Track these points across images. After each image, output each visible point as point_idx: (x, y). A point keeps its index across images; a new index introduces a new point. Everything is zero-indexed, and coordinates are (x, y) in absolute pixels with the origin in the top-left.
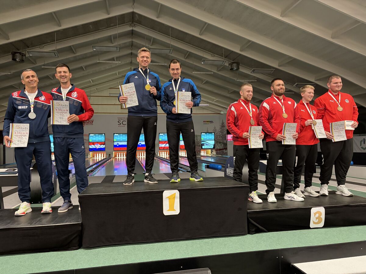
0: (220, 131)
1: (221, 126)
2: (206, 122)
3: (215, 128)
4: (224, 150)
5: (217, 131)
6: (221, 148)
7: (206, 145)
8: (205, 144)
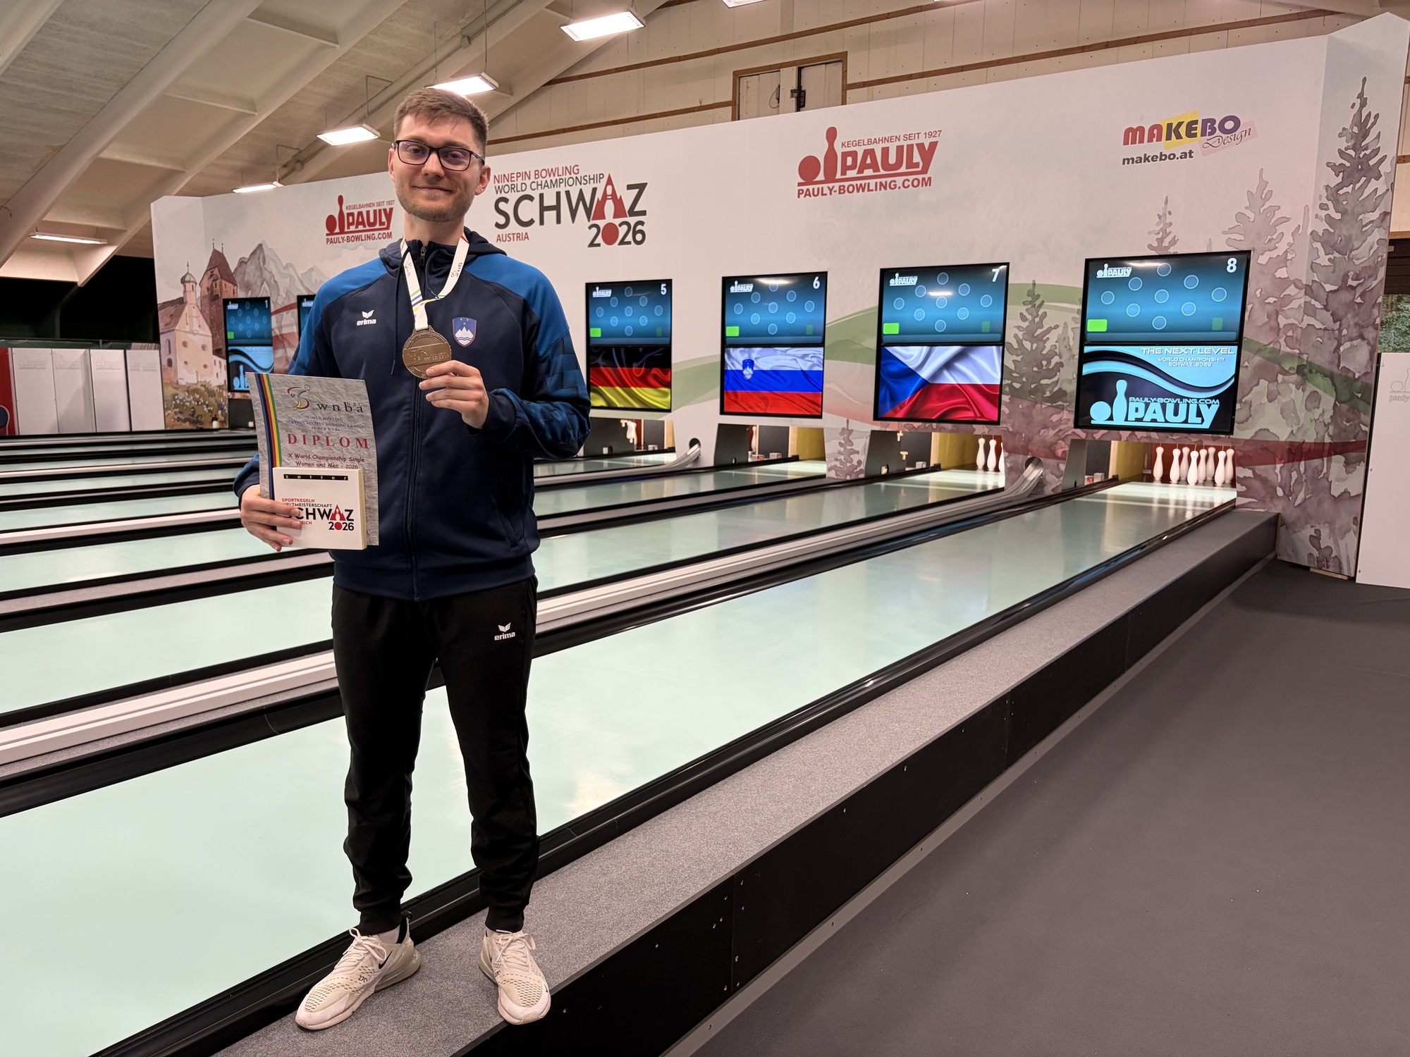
0: (1322, 226)
1: (1337, 169)
2: (1155, 133)
3: (1262, 194)
4: (1338, 461)
5: (1287, 229)
6: (1310, 438)
7: (1137, 389)
8: (1121, 386)
